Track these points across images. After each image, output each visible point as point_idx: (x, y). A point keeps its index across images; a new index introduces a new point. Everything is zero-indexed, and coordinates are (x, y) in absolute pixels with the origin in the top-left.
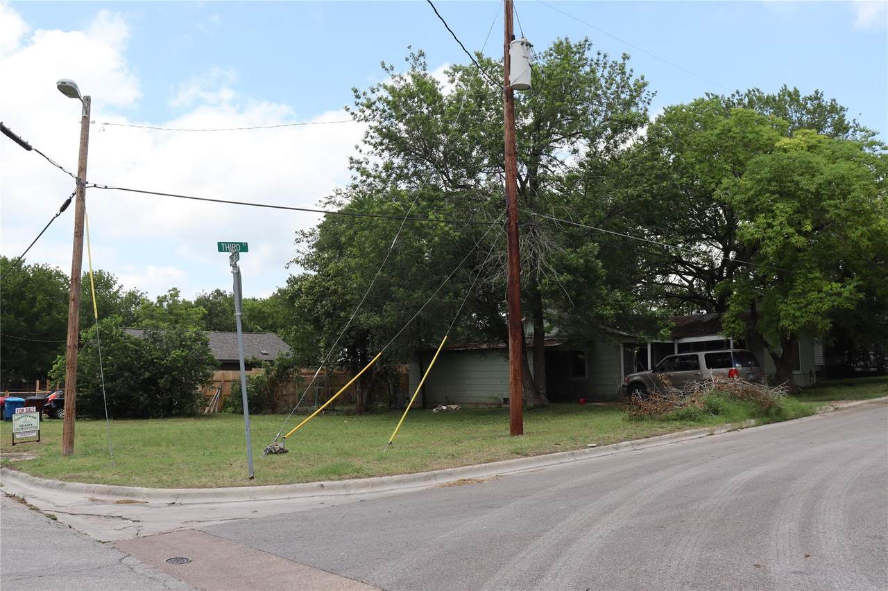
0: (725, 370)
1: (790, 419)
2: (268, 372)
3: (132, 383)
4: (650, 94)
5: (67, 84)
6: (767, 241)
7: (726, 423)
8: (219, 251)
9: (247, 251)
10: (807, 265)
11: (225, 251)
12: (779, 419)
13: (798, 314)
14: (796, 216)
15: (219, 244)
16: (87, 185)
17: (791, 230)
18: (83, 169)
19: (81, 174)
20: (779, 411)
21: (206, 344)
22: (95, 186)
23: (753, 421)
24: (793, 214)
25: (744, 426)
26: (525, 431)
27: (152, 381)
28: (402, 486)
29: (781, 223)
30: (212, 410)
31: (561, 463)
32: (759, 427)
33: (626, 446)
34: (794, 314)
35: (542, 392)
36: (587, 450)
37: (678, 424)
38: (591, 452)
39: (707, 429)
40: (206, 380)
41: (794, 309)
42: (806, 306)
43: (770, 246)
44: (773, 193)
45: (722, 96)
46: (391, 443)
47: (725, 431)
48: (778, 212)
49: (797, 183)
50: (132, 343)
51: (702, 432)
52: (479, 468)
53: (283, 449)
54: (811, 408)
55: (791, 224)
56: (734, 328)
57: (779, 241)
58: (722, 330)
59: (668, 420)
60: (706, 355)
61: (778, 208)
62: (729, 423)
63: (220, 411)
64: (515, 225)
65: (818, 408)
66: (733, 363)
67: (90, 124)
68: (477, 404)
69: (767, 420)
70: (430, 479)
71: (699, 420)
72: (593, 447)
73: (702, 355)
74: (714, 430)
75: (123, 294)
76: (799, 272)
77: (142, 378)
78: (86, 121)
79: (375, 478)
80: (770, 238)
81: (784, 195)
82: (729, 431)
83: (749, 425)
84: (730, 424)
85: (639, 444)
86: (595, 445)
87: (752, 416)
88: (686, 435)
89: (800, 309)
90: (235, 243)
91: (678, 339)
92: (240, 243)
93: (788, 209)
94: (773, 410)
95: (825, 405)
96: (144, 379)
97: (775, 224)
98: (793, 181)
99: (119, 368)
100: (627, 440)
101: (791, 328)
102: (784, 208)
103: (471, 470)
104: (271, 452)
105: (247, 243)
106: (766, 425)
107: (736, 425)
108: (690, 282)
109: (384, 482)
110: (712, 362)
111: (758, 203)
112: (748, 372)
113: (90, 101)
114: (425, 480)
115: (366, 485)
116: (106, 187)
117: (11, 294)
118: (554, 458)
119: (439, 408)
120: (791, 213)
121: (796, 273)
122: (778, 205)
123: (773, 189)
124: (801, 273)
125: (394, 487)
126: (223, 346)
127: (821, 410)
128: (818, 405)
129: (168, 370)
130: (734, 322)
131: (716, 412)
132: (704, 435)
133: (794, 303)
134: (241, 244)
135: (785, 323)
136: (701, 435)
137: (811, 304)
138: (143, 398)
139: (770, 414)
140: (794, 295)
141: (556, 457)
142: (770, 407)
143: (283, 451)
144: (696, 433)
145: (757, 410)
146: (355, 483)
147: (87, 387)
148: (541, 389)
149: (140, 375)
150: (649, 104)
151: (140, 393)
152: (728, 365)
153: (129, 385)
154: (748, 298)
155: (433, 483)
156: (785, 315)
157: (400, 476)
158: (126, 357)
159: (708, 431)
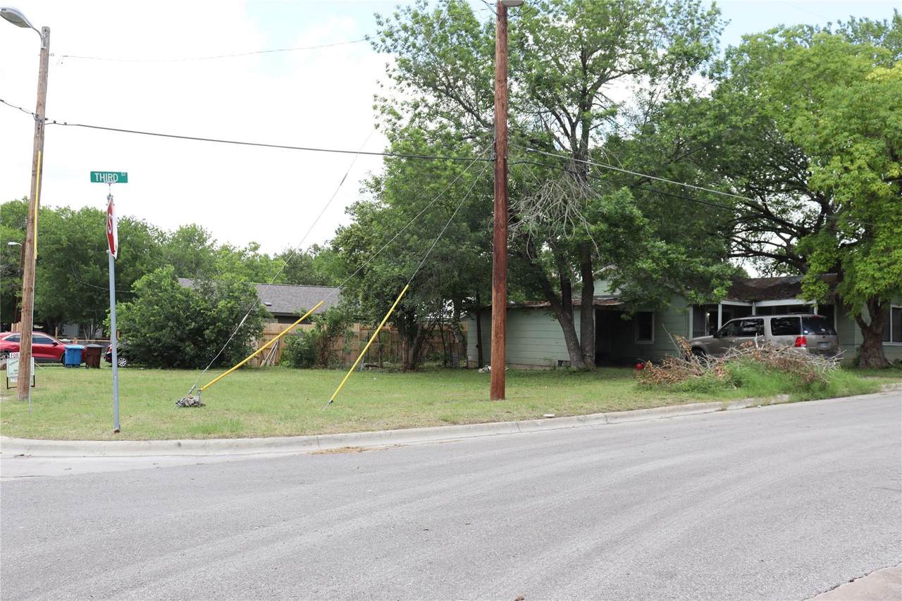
0: (792, 338)
1: (839, 397)
2: (319, 326)
3: (178, 333)
4: (723, 22)
5: (8, 11)
6: (841, 188)
7: (748, 397)
8: (92, 181)
9: (126, 182)
10: (893, 217)
11: (99, 181)
12: (822, 396)
13: (878, 275)
14: (880, 158)
15: (93, 174)
16: (46, 122)
17: (872, 175)
18: (41, 104)
19: (39, 110)
20: (824, 388)
21: (254, 295)
22: (55, 122)
23: (786, 397)
24: (877, 156)
25: (773, 402)
26: (506, 395)
27: (199, 331)
28: (273, 450)
29: (859, 168)
30: (268, 363)
31: (497, 434)
32: (792, 404)
33: (597, 418)
34: (873, 275)
35: (588, 355)
36: (539, 421)
37: (686, 395)
38: (543, 424)
39: (718, 403)
40: (259, 332)
41: (874, 270)
42: (889, 265)
43: (844, 194)
44: (852, 132)
45: (817, 26)
46: (332, 401)
47: (744, 406)
48: (856, 154)
49: (884, 120)
50: (181, 293)
51: (710, 407)
52: (381, 435)
53: (198, 402)
54: (873, 384)
55: (872, 167)
56: (814, 291)
57: (856, 188)
58: (801, 292)
59: (678, 390)
60: (773, 321)
61: (857, 150)
62: (752, 397)
63: (277, 364)
64: (502, 162)
65: (883, 386)
66: (802, 329)
67: (50, 56)
68: (532, 366)
69: (805, 395)
70: (311, 445)
71: (713, 393)
72: (551, 417)
73: (767, 320)
74: (727, 406)
75: (217, 247)
76: (883, 225)
77: (188, 328)
78: (45, 54)
79: (245, 439)
80: (845, 185)
81: (867, 134)
82: (748, 407)
83: (780, 401)
84: (753, 399)
85: (616, 418)
86: (553, 415)
87: (786, 390)
88: (687, 409)
89: (880, 270)
90: (112, 173)
91: (756, 301)
92: (117, 173)
93: (870, 151)
94: (816, 385)
95: (895, 382)
96: (190, 329)
97: (852, 168)
98: (878, 117)
99: (167, 318)
100: (601, 412)
101: (869, 291)
102: (865, 150)
103: (369, 438)
104: (184, 406)
105: (126, 174)
106: (803, 402)
107: (762, 400)
108: (788, 241)
109: (251, 444)
110: (779, 329)
111: (834, 143)
112: (820, 341)
113: (49, 32)
114: (304, 445)
115: (230, 447)
116: (65, 124)
117: (97, 245)
118: (489, 429)
119: (485, 369)
120: (874, 155)
121: (879, 227)
122: (858, 146)
123: (852, 127)
124: (885, 227)
125: (263, 450)
126: (292, 299)
127: (887, 387)
128: (885, 382)
129: (214, 321)
130: (815, 284)
131: (739, 384)
132: (713, 410)
133: (875, 262)
134: (119, 174)
135: (862, 285)
136: (707, 411)
137: (895, 263)
138: (189, 349)
139: (811, 388)
140: (877, 252)
141: (493, 426)
142: (812, 381)
143: (196, 405)
144: (702, 408)
145: (794, 384)
146: (217, 443)
147: (137, 337)
148: (587, 352)
149: (187, 325)
150: (720, 34)
151: (187, 344)
152: (796, 331)
153: (176, 335)
154: (832, 257)
155: (315, 448)
156: (863, 275)
157: (273, 438)
158: (173, 308)
159: (720, 405)
